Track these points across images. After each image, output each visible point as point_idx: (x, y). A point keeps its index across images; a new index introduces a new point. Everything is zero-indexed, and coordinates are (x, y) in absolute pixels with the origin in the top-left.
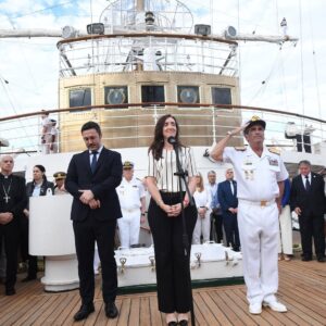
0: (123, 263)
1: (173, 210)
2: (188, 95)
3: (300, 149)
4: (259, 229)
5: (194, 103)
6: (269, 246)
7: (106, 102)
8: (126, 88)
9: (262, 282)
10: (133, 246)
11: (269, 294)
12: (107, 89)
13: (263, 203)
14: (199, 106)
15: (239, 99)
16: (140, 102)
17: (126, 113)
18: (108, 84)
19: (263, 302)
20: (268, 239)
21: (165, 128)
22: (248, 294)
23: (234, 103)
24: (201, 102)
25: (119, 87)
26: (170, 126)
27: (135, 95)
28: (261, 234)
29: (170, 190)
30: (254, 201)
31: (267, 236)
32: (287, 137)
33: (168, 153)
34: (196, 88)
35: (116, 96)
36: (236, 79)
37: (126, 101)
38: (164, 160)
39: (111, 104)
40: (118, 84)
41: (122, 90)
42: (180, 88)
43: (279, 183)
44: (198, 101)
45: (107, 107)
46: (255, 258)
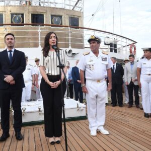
0: (24, 110)
1: (54, 85)
2: (57, 20)
3: (111, 51)
4: (96, 94)
5: (59, 25)
6: (101, 102)
7: (12, 22)
8: (22, 15)
9: (97, 119)
10: (28, 101)
11: (100, 126)
12: (12, 15)
13: (99, 81)
14: (62, 27)
15: (82, 24)
16: (31, 23)
17: (23, 29)
18: (12, 12)
19: (97, 130)
20: (100, 99)
21: (51, 40)
22: (90, 126)
23: (80, 26)
24: (63, 25)
25: (19, 14)
26: (53, 39)
27: (28, 19)
28: (97, 96)
29: (53, 74)
30: (94, 80)
31: (100, 98)
32: (105, 44)
33: (52, 53)
34: (61, 17)
35: (17, 19)
36: (81, 13)
37: (23, 22)
38: (49, 58)
39: (14, 23)
40: (18, 12)
41: (20, 16)
42: (52, 16)
43: (107, 70)
44: (62, 24)
45: (12, 25)
46: (94, 108)
